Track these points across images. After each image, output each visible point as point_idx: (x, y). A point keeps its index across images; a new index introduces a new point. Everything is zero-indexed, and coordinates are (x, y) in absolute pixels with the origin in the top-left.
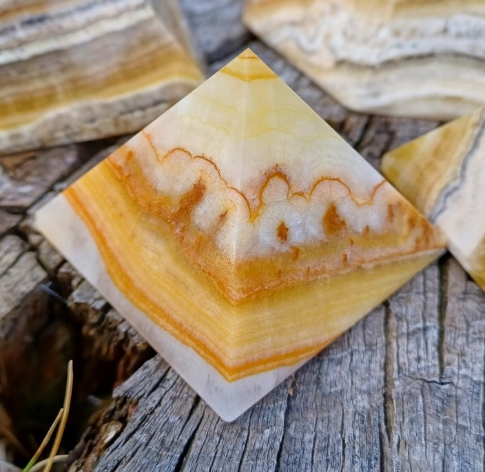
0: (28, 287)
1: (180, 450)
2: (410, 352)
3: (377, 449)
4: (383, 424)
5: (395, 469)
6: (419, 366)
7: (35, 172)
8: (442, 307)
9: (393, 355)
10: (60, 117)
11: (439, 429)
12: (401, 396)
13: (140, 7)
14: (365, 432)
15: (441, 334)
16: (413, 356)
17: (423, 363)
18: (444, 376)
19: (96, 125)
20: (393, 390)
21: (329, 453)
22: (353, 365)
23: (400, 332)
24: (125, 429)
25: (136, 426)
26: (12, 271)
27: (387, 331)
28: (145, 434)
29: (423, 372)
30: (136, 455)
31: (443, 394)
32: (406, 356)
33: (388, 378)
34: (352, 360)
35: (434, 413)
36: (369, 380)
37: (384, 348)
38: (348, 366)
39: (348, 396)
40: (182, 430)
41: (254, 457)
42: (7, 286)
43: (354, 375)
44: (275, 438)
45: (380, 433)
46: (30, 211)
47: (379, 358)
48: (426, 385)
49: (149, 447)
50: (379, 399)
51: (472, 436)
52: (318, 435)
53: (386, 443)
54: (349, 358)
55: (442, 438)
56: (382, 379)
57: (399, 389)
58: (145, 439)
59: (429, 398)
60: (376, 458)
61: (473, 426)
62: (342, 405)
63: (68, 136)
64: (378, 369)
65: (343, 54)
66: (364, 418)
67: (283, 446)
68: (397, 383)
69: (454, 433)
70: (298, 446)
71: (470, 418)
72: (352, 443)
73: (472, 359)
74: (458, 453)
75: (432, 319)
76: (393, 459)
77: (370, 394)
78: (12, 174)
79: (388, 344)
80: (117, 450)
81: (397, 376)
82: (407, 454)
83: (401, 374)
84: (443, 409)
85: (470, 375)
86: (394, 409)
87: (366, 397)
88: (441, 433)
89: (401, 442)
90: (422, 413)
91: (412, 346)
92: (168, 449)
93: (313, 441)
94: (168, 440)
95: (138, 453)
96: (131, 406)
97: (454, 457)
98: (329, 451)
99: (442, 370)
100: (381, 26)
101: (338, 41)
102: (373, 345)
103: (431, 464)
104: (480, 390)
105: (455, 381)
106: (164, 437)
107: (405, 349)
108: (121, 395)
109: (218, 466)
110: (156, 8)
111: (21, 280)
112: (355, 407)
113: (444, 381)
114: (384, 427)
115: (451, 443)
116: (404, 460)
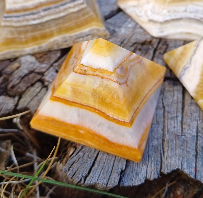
1: (94, 158)
3: (160, 158)
5: (165, 165)
6: (174, 130)
7: (47, 59)
8: (183, 108)
9: (166, 126)
10: (55, 41)
11: (180, 152)
12: (168, 140)
13: (82, 4)
14: (156, 153)
15: (182, 118)
16: (173, 126)
17: (176, 129)
18: (183, 133)
19: (67, 43)
20: (165, 138)
23: (168, 117)
24: (76, 151)
25: (79, 150)
26: (39, 94)
27: (164, 117)
28: (82, 153)
29: (176, 132)
30: (79, 160)
31: (182, 139)
32: (170, 126)
33: (164, 134)
35: (179, 146)
36: (157, 134)
37: (163, 123)
41: (118, 161)
42: (37, 99)
45: (161, 153)
46: (46, 74)
47: (161, 127)
48: (177, 136)
49: (84, 157)
50: (161, 141)
51: (191, 154)
53: (162, 156)
55: (181, 155)
56: (162, 134)
57: (168, 138)
59: (177, 141)
60: (159, 162)
61: (192, 151)
62: (148, 143)
64: (161, 130)
65: (151, 18)
66: (155, 148)
68: (167, 136)
69: (186, 153)
71: (191, 148)
73: (192, 127)
74: (187, 160)
75: (179, 113)
76: (165, 162)
77: (158, 139)
78: (39, 60)
79: (164, 122)
80: (73, 158)
82: (169, 160)
83: (168, 133)
84: (182, 145)
85: (191, 133)
86: (166, 145)
87: (156, 140)
88: (181, 153)
89: (168, 156)
90: (175, 146)
91: (172, 122)
92: (90, 158)
94: (90, 155)
95: (80, 159)
97: (185, 162)
99: (182, 131)
100: (164, 9)
101: (149, 13)
102: (159, 122)
103: (177, 164)
104: (194, 138)
105: (186, 135)
107: (170, 123)
109: (106, 164)
110: (88, 4)
112: (152, 144)
113: (183, 135)
114: (162, 151)
115: (184, 157)
116: (168, 163)
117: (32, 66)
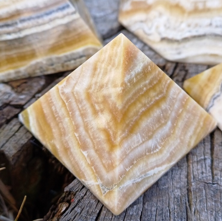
0: (24, 141)
1: (96, 215)
2: (199, 170)
3: (185, 214)
4: (187, 202)
6: (203, 176)
7: (26, 89)
8: (212, 149)
9: (191, 171)
10: (38, 63)
11: (213, 205)
12: (195, 190)
13: (74, 13)
14: (179, 206)
15: (212, 161)
16: (200, 171)
17: (204, 175)
18: (214, 180)
19: (54, 67)
20: (191, 187)
21: (163, 216)
22: (173, 176)
23: (194, 161)
24: (70, 206)
25: (75, 205)
26: (17, 134)
27: (188, 160)
28: (79, 208)
29: (205, 179)
31: (214, 189)
32: (196, 171)
33: (189, 182)
34: (172, 174)
35: (210, 197)
36: (180, 182)
38: (171, 177)
39: (171, 190)
40: (96, 206)
41: (130, 218)
42: (15, 141)
43: (173, 180)
44: (139, 209)
45: (186, 207)
46: (25, 107)
47: (184, 173)
48: (206, 184)
49: (81, 214)
50: (185, 191)
52: (158, 208)
53: (189, 211)
54: (171, 173)
55: (214, 208)
56: (186, 182)
57: (194, 187)
58: (79, 210)
59: (208, 190)
60: (184, 218)
62: (168, 194)
63: (41, 72)
64: (184, 177)
65: (164, 35)
66: (179, 200)
67: (142, 213)
68: (193, 184)
69: (220, 206)
70: (149, 213)
72: (174, 212)
75: (208, 155)
76: (192, 219)
77: (181, 189)
78: (16, 90)
79: (188, 166)
80: (67, 216)
81: (193, 181)
82: (199, 216)
83: (195, 180)
84: (214, 196)
86: (192, 196)
87: (179, 190)
88: (214, 206)
89: (196, 211)
90: (205, 198)
91: (199, 167)
92: (90, 215)
93: (156, 210)
94: (90, 211)
95: (77, 217)
96: (72, 195)
97: (220, 217)
98: (163, 215)
99: (213, 178)
100: (182, 22)
101: (162, 29)
102: (182, 167)
105: (219, 183)
106: (88, 209)
107: (196, 168)
108: (68, 190)
111: (21, 138)
112: (174, 195)
113: (214, 183)
114: (188, 204)
115: (218, 211)
116: (197, 219)
117: (6, 97)
